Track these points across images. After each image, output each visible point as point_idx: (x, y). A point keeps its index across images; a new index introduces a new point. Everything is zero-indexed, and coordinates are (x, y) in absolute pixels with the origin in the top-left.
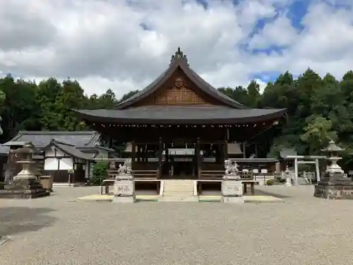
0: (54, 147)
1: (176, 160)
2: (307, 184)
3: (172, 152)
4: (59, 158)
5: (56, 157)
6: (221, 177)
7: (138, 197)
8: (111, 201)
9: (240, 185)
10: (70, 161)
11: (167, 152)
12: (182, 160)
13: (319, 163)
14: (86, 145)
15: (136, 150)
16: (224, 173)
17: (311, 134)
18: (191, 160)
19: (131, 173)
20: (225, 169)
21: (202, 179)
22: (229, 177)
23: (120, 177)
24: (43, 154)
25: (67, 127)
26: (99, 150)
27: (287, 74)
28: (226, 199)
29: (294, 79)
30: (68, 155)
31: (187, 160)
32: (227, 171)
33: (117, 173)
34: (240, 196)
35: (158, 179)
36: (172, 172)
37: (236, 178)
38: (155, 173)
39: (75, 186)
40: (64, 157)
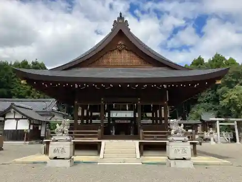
0: (13, 110)
1: (117, 121)
2: (226, 143)
3: (114, 114)
4: (17, 119)
5: (14, 119)
6: (166, 137)
7: (77, 158)
8: (45, 163)
9: (188, 147)
10: (26, 122)
11: (109, 115)
12: (122, 122)
13: (237, 124)
14: (43, 109)
15: (85, 114)
16: (170, 134)
17: (230, 100)
18: (129, 121)
19: (69, 133)
20: (171, 130)
21: (143, 139)
22: (175, 138)
23: (56, 138)
24: (4, 116)
25: (33, 97)
26: (55, 114)
27: (200, 58)
28: (172, 162)
29: (205, 62)
30: (25, 117)
31: (125, 122)
32: (173, 132)
33: (53, 133)
34: (189, 159)
35: (99, 139)
36: (113, 132)
37: (183, 139)
38: (96, 133)
39: (29, 144)
40: (22, 119)
